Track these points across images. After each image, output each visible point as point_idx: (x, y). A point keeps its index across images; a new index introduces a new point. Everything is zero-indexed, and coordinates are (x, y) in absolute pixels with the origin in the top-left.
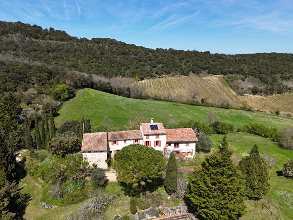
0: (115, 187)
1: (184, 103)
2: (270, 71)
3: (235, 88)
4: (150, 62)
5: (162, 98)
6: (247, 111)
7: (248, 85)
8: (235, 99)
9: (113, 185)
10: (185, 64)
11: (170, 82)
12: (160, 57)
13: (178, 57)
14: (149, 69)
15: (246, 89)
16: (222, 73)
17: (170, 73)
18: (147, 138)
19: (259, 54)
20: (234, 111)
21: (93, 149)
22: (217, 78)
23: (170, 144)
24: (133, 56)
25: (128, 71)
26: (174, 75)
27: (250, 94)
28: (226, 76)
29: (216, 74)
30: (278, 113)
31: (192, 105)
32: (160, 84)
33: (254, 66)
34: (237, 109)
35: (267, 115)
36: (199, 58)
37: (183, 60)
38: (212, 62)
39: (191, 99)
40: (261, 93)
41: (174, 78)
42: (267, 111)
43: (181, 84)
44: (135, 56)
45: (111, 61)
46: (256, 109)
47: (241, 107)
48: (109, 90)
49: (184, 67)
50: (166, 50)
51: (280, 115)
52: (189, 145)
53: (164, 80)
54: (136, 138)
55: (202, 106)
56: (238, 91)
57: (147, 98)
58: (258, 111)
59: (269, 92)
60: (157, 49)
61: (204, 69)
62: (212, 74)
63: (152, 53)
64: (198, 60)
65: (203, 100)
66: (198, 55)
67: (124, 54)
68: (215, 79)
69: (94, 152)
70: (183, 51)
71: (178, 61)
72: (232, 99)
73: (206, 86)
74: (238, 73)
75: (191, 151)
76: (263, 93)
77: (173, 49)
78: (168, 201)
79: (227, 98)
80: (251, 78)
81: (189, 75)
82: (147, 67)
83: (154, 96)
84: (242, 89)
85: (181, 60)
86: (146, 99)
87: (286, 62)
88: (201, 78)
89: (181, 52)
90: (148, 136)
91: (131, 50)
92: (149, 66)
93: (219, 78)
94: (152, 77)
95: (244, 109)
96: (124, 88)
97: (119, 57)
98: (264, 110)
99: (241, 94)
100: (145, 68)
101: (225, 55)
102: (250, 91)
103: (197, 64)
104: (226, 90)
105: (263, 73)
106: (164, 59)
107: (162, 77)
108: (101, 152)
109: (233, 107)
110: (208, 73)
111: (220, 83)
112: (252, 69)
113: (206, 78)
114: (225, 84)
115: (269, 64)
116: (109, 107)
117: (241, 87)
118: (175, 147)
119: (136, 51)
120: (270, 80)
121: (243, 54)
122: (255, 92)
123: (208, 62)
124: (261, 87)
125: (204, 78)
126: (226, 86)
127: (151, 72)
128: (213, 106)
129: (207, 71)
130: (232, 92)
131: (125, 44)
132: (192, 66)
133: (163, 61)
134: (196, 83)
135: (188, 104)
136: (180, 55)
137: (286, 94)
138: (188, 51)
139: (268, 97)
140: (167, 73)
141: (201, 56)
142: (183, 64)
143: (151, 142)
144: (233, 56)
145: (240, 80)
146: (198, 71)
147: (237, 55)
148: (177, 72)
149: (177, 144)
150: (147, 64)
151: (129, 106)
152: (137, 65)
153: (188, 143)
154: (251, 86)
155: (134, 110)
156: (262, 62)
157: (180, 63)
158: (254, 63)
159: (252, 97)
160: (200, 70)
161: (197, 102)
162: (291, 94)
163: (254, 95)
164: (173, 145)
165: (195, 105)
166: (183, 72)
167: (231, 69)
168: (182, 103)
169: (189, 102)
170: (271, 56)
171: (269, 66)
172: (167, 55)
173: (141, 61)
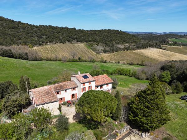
0: (75, 127)
1: (68, 61)
2: (109, 39)
3: (94, 50)
4: (37, 34)
5: (52, 59)
6: (104, 62)
7: (100, 48)
8: (96, 57)
9: (73, 125)
10: (61, 36)
11: (54, 48)
12: (43, 31)
13: (56, 31)
14: (37, 39)
15: (100, 50)
16: (85, 41)
17: (52, 42)
18: (83, 85)
19: (102, 30)
20: (98, 63)
21: (47, 101)
22: (83, 45)
23: (97, 87)
24: (21, 30)
25: (20, 41)
26: (55, 43)
27: (103, 53)
28: (88, 43)
29: (82, 42)
30: (119, 62)
31: (73, 62)
32: (47, 49)
33: (102, 37)
34: (98, 62)
35: (114, 64)
36: (69, 32)
37: (60, 33)
38: (78, 35)
39: (72, 58)
40: (108, 52)
41: (56, 45)
42: (114, 62)
43: (62, 49)
44: (23, 30)
45: (4, 33)
46: (108, 61)
47: (101, 61)
48: (11, 56)
49: (61, 37)
50: (47, 26)
51: (120, 63)
52: (108, 86)
53: (49, 46)
54: (73, 87)
55: (80, 62)
56: (97, 52)
57: (41, 59)
58: (109, 62)
59: (112, 51)
60: (40, 25)
61: (74, 39)
62: (80, 42)
63: (36, 28)
64: (70, 33)
65: (79, 58)
66: (69, 30)
67: (13, 28)
68: (82, 45)
69: (48, 103)
70: (58, 27)
71: (56, 34)
72: (94, 56)
73: (78, 50)
74: (94, 41)
75: (109, 89)
76: (109, 52)
77: (51, 26)
78: (116, 126)
79: (92, 56)
80: (101, 44)
81: (65, 43)
82: (35, 38)
83: (45, 58)
84: (98, 50)
85: (58, 33)
86: (40, 61)
87: (116, 35)
88: (74, 44)
89: (57, 28)
90: (84, 83)
91: (19, 25)
92: (36, 37)
93: (84, 44)
94: (40, 45)
95: (102, 61)
96: (23, 53)
97: (10, 30)
98: (112, 61)
99: (98, 53)
100: (33, 39)
101: (84, 30)
102: (103, 51)
103: (69, 36)
104: (90, 51)
105: (107, 41)
106: (46, 32)
107: (47, 45)
108: (54, 102)
109: (97, 61)
110: (77, 41)
111: (85, 47)
112: (100, 38)
113: (77, 45)
114: (88, 48)
115: (108, 36)
116: (19, 68)
117: (97, 49)
118: (100, 88)
119: (23, 26)
120: (111, 44)
121: (94, 30)
122: (105, 52)
123: (76, 35)
124: (108, 49)
125: (75, 45)
126: (89, 49)
127: (38, 41)
128: (86, 62)
129: (76, 40)
130: (93, 52)
131: (13, 21)
132: (66, 37)
133: (46, 34)
134: (71, 48)
135: (71, 61)
136: (57, 30)
137: (119, 52)
138: (62, 27)
139: (112, 54)
140: (51, 42)
141: (71, 30)
142: (60, 36)
143: (86, 88)
144: (89, 31)
145: (96, 45)
146: (71, 40)
147: (91, 31)
148: (57, 41)
149: (101, 86)
150: (34, 35)
151: (34, 66)
152: (26, 37)
153: (107, 84)
154: (102, 48)
155: (39, 69)
156: (105, 35)
157: (58, 35)
158: (101, 35)
159: (104, 54)
160: (72, 39)
161: (76, 60)
162: (122, 51)
163: (105, 53)
164: (99, 87)
165: (75, 62)
166: (61, 41)
167: (90, 39)
168: (67, 61)
169: (71, 60)
170: (108, 31)
171: (108, 37)
172: (48, 29)
173: (29, 34)
